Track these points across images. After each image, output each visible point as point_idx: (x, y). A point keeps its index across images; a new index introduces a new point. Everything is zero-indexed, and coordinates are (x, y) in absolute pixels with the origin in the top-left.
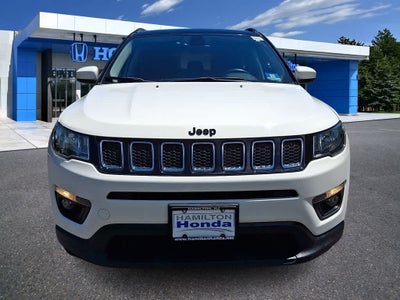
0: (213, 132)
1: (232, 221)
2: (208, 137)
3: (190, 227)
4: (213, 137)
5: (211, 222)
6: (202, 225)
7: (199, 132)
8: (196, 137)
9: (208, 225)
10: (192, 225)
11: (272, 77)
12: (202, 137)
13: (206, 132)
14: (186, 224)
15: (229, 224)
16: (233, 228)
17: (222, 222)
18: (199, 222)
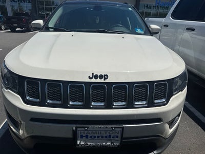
0: (106, 77)
1: (119, 135)
2: (102, 81)
3: (89, 138)
4: (107, 81)
5: (104, 135)
6: (98, 137)
7: (96, 77)
8: (93, 80)
9: (102, 137)
10: (91, 137)
11: (139, 31)
12: (98, 80)
13: (101, 77)
14: (87, 137)
15: (117, 137)
16: (119, 139)
17: (112, 135)
18: (96, 135)
